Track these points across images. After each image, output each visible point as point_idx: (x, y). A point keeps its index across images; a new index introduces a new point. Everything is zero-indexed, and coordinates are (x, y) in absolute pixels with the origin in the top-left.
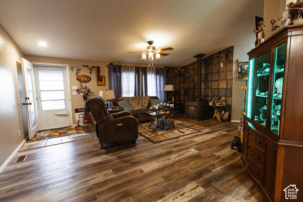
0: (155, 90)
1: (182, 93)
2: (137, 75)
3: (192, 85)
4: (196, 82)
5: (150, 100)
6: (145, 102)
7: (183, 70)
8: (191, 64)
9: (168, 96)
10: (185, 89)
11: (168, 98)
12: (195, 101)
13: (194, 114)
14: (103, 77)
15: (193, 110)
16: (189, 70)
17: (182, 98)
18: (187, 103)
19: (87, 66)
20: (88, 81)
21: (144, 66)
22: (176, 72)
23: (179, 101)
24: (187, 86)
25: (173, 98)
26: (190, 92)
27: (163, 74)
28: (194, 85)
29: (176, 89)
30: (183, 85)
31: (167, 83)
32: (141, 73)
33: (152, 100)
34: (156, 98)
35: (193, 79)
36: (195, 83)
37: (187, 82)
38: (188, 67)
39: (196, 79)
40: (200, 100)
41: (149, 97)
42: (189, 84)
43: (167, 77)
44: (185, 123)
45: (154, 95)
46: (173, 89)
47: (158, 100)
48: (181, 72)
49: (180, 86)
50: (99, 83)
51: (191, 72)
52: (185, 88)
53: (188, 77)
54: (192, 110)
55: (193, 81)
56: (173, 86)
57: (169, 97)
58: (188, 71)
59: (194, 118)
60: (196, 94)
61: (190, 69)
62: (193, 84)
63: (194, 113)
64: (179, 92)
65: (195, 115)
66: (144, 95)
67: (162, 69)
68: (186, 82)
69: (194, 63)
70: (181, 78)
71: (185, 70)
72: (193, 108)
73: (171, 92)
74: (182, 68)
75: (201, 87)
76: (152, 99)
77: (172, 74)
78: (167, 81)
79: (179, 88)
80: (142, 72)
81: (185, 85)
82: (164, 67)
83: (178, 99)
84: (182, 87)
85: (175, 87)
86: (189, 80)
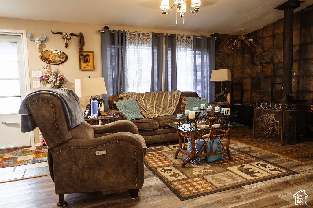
0: (191, 80)
1: (248, 85)
2: (156, 51)
3: (269, 70)
4: (278, 63)
5: (180, 100)
6: (171, 104)
7: (251, 40)
8: (267, 26)
9: (217, 91)
10: (253, 79)
11: (219, 97)
12: (278, 103)
13: (274, 130)
14: (91, 55)
15: (273, 120)
16: (263, 38)
17: (246, 97)
18: (259, 105)
19: (61, 33)
20: (62, 62)
21: (170, 32)
22: (236, 45)
23: (241, 101)
24: (259, 71)
25: (229, 96)
26: (266, 85)
27: (209, 48)
28: (274, 70)
29: (235, 78)
30: (249, 71)
31: (217, 65)
32: (164, 46)
33: (185, 100)
34: (194, 95)
35: (272, 57)
36: (276, 66)
37: (258, 63)
38: (261, 32)
39: (279, 56)
40: (290, 99)
41: (180, 94)
42: (263, 67)
43: (216, 55)
44: (254, 148)
45: (190, 89)
46: (229, 78)
47: (197, 99)
48: (245, 44)
49: (243, 72)
50: (84, 65)
51: (268, 43)
52: (254, 75)
53: (261, 54)
54: (270, 122)
55: (272, 61)
56: (228, 72)
57: (220, 95)
58: (260, 41)
59: (275, 138)
60: (278, 87)
61: (265, 37)
62: (270, 67)
63: (276, 127)
64: (241, 84)
65: (277, 132)
66: (170, 89)
67: (206, 39)
68: (256, 64)
69: (275, 25)
70: (246, 56)
71: (255, 40)
72: (272, 117)
73: (224, 83)
74: (249, 35)
75: (291, 73)
76: (184, 97)
77: (226, 50)
78: (216, 62)
79: (241, 76)
80: (166, 44)
81: (255, 71)
82: (212, 35)
83: (237, 98)
84: (248, 74)
85: (232, 74)
86: (264, 59)
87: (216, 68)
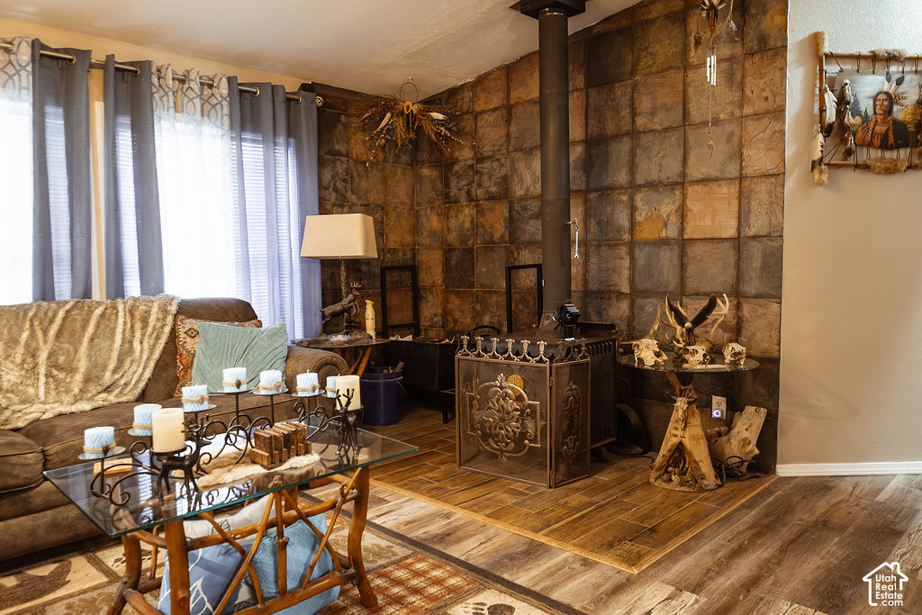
0: (227, 252)
1: (433, 273)
2: (55, 123)
3: (496, 222)
4: (522, 198)
5: (174, 334)
6: (126, 353)
7: (440, 116)
8: (487, 75)
9: (330, 292)
10: (448, 251)
11: (334, 315)
12: (531, 332)
13: (523, 435)
15: (519, 398)
16: (477, 115)
17: (430, 310)
18: (472, 345)
22: (390, 130)
23: (415, 327)
24: (467, 225)
25: (370, 313)
26: (489, 272)
27: (291, 132)
28: (512, 222)
29: (391, 245)
30: (434, 223)
31: (329, 199)
32: (98, 109)
33: (193, 334)
35: (505, 178)
36: (517, 207)
37: (463, 199)
38: (468, 95)
39: (529, 177)
41: (173, 308)
42: (480, 212)
43: (321, 163)
45: (225, 288)
46: (366, 248)
47: (248, 328)
48: (419, 131)
49: (416, 229)
51: (491, 132)
52: (452, 238)
53: (471, 167)
54: (511, 405)
55: (504, 195)
56: (365, 223)
57: (337, 307)
58: (468, 124)
59: (526, 458)
60: (527, 279)
61: (485, 112)
62: (502, 210)
63: (530, 425)
64: (413, 269)
65: (534, 440)
66: (133, 286)
67: (280, 98)
68: (457, 201)
69: (509, 71)
70: (426, 171)
71: (452, 117)
72: (514, 384)
73: (353, 264)
74: (431, 102)
75: (566, 229)
76: (190, 323)
77: (358, 145)
78: (321, 187)
79: (409, 239)
80: (105, 100)
81: (453, 223)
82: (304, 87)
83: (404, 316)
84: (433, 234)
85: (380, 232)
86: (479, 185)
87: (323, 211)
